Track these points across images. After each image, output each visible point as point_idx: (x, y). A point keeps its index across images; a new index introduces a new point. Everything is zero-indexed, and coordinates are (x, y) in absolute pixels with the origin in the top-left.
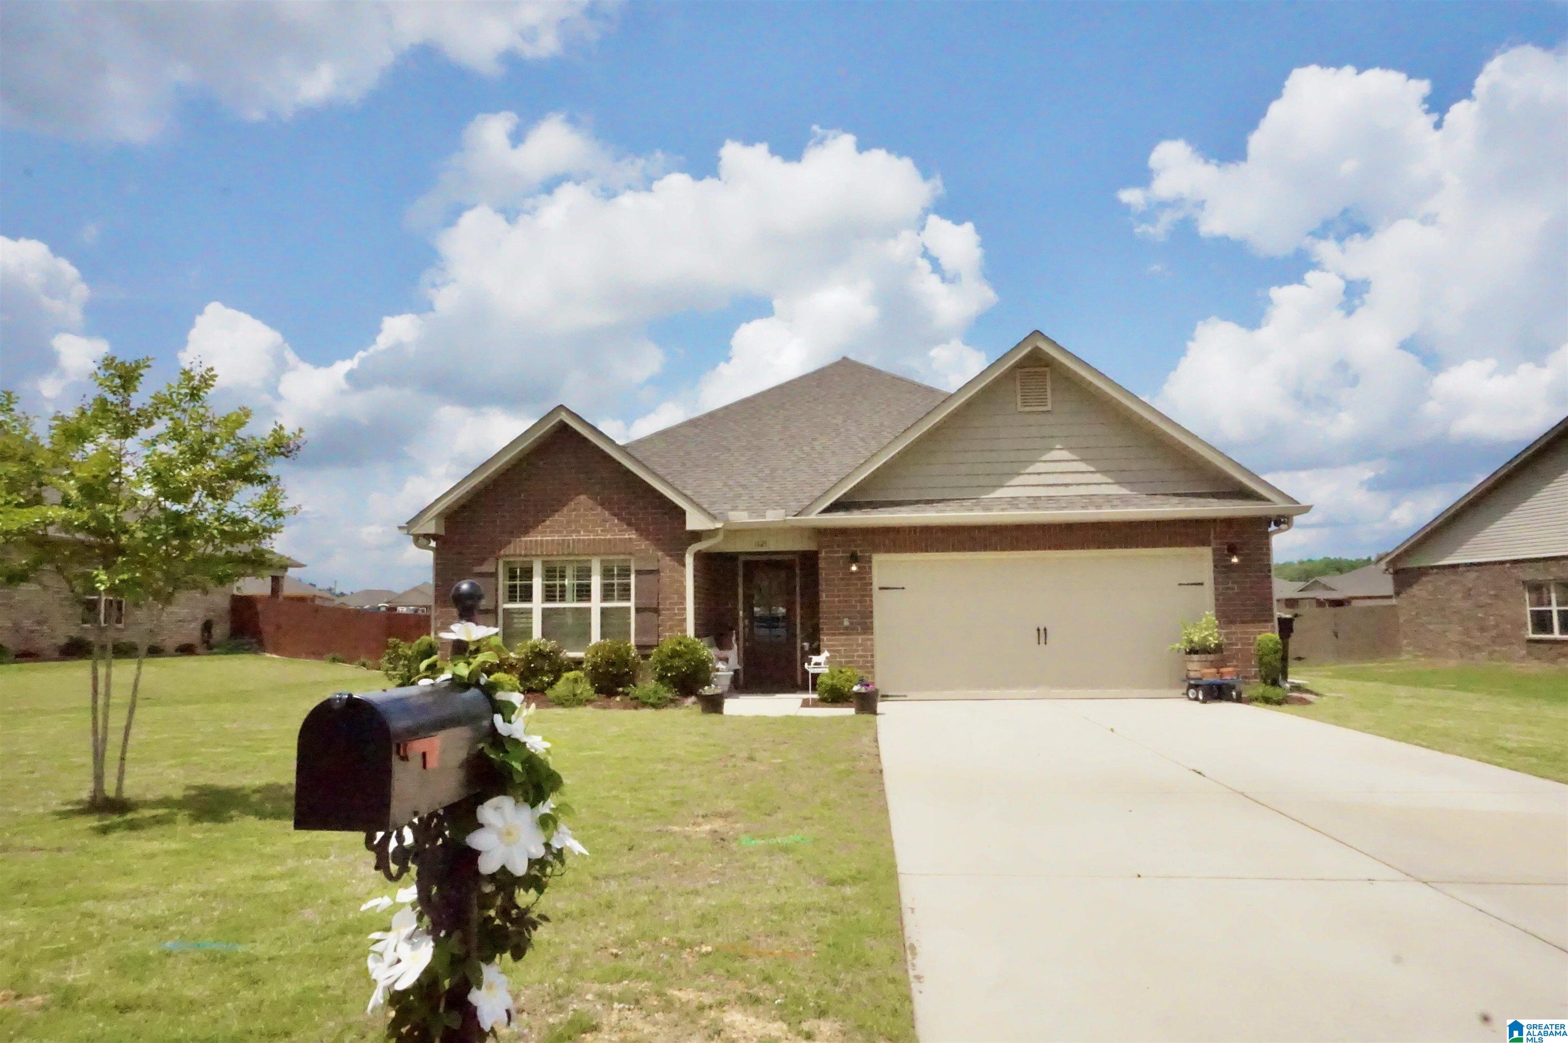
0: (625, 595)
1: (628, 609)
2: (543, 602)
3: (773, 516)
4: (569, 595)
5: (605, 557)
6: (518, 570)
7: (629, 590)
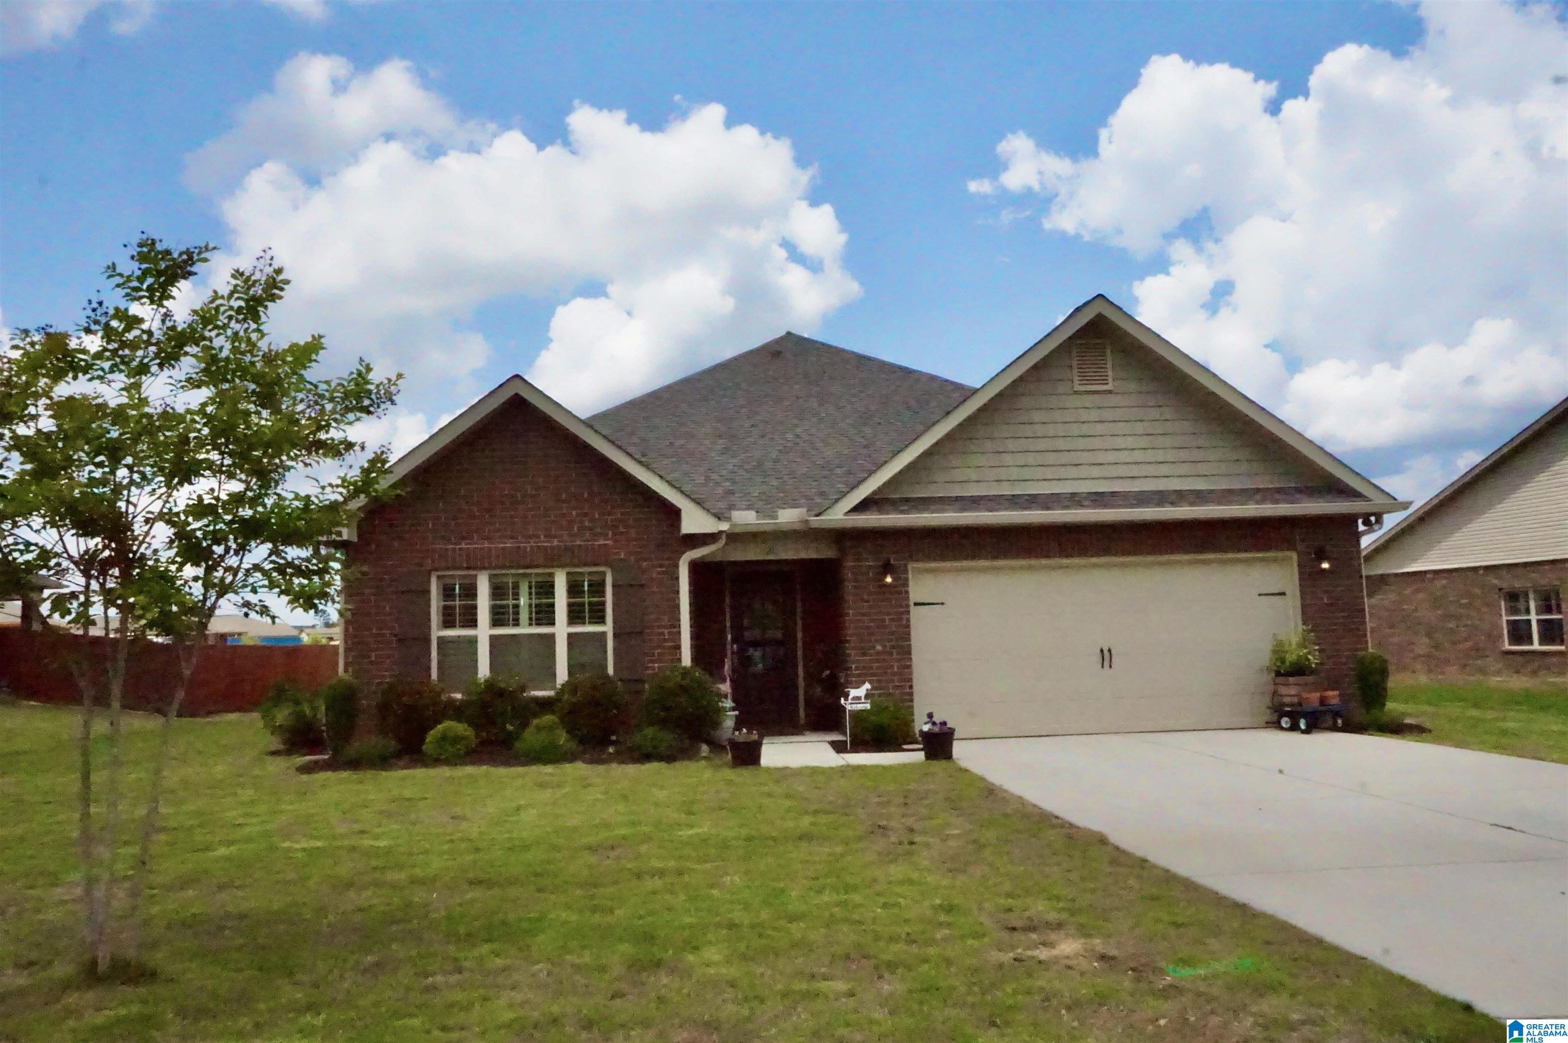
0: (600, 619)
1: (604, 634)
2: (490, 628)
4: (524, 616)
5: (571, 570)
6: (457, 587)
7: (603, 611)
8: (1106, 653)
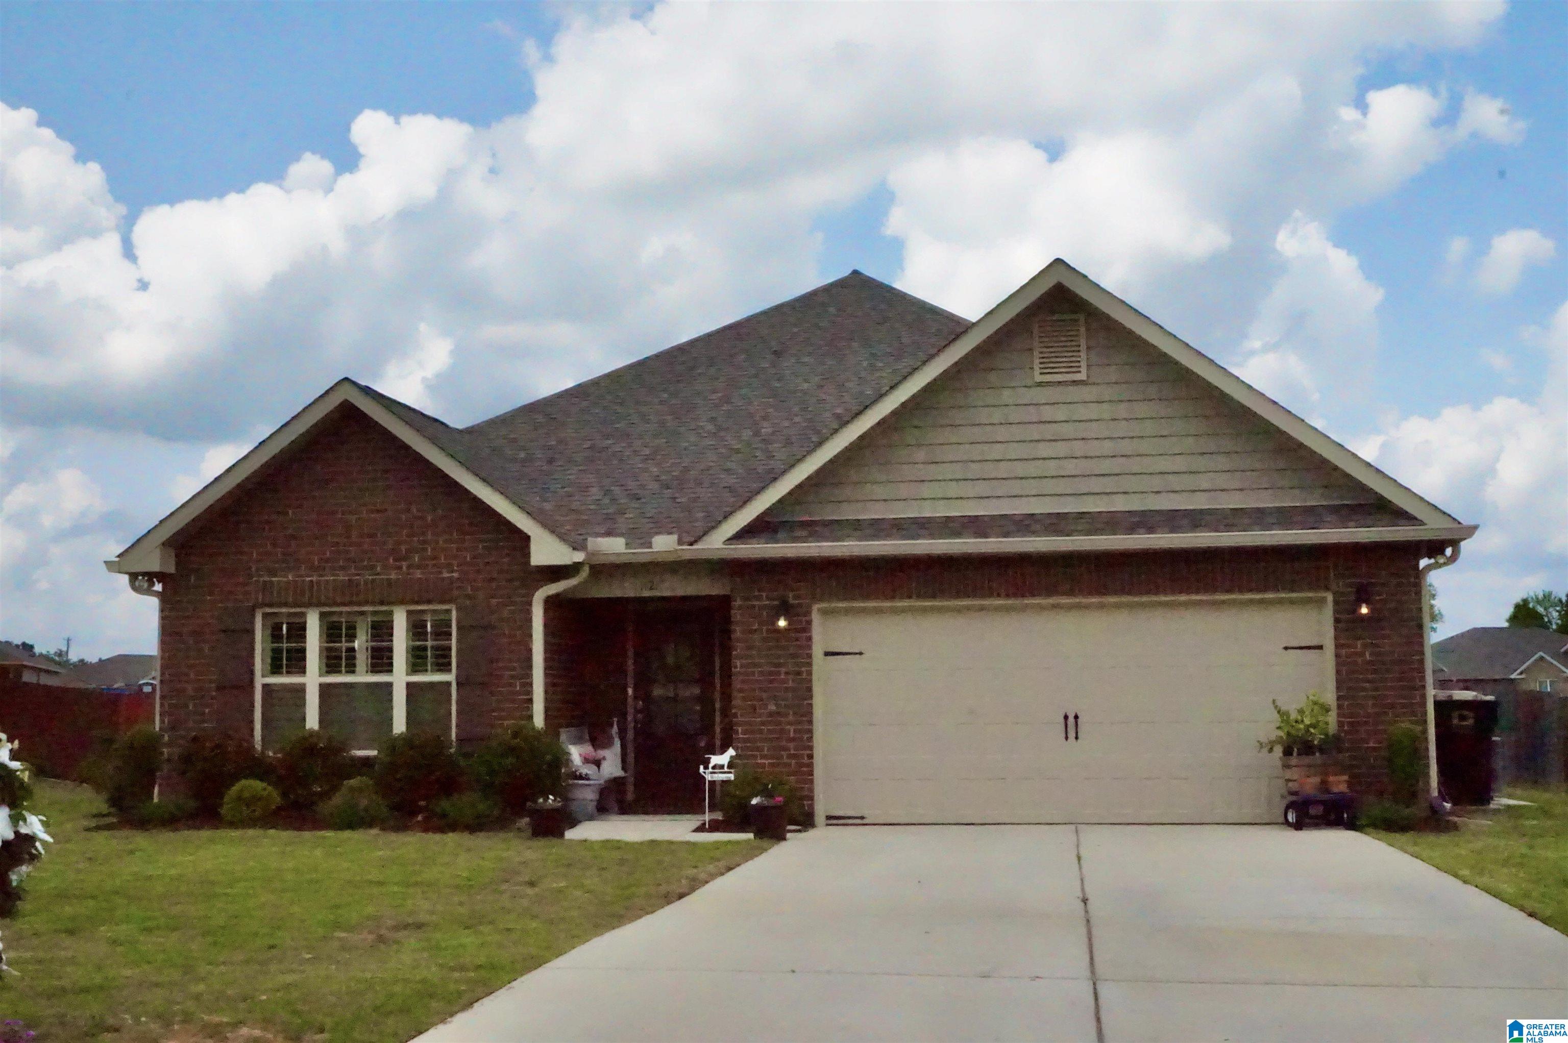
0: (442, 663)
1: (448, 684)
2: (321, 675)
3: (662, 545)
5: (411, 608)
6: (285, 627)
7: (449, 656)
8: (1071, 720)
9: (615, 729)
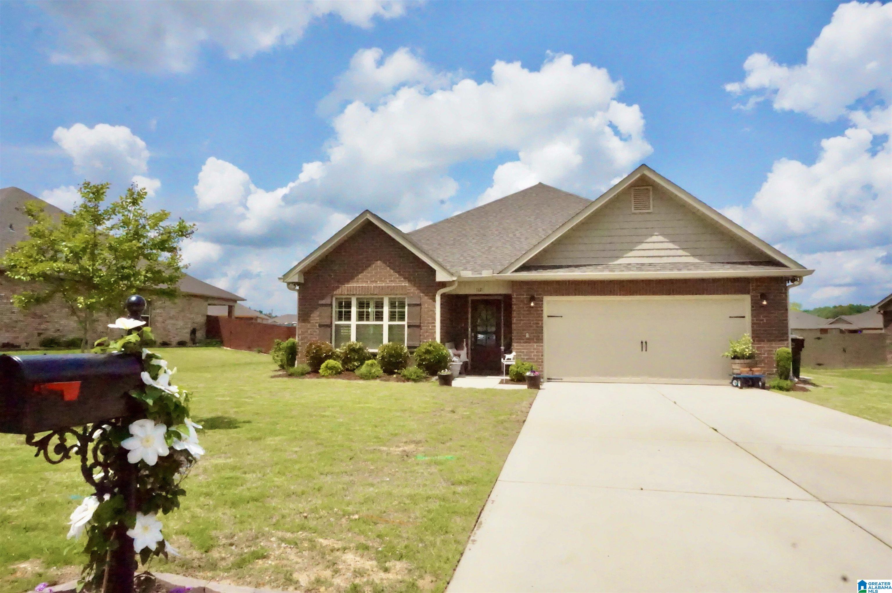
0: (402, 318)
1: (404, 326)
2: (357, 321)
3: (486, 274)
4: (371, 317)
5: (390, 296)
6: (343, 303)
7: (404, 315)
8: (644, 344)
9: (465, 344)
